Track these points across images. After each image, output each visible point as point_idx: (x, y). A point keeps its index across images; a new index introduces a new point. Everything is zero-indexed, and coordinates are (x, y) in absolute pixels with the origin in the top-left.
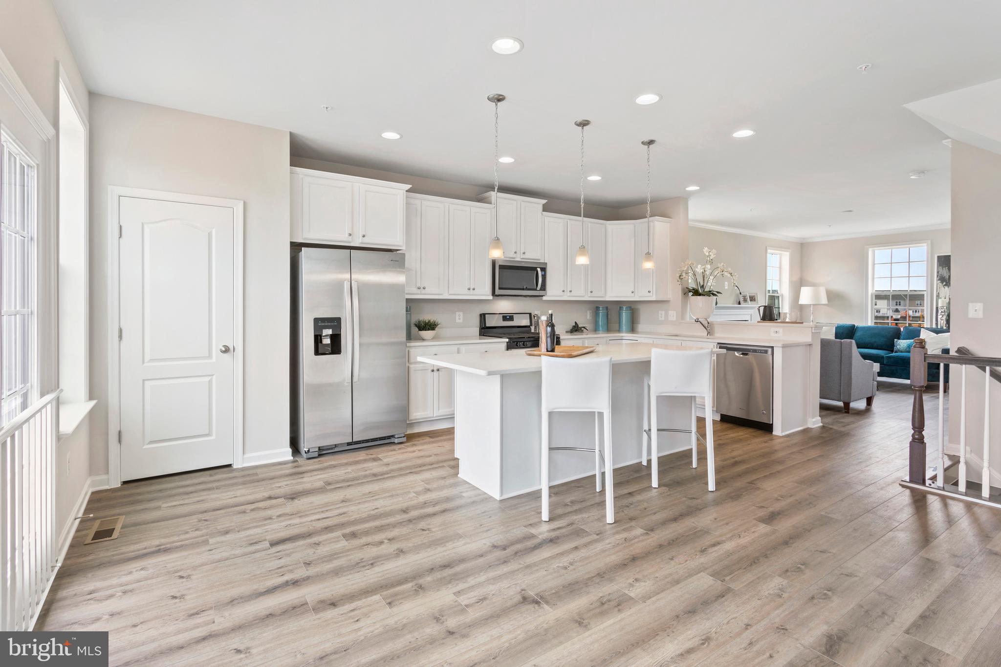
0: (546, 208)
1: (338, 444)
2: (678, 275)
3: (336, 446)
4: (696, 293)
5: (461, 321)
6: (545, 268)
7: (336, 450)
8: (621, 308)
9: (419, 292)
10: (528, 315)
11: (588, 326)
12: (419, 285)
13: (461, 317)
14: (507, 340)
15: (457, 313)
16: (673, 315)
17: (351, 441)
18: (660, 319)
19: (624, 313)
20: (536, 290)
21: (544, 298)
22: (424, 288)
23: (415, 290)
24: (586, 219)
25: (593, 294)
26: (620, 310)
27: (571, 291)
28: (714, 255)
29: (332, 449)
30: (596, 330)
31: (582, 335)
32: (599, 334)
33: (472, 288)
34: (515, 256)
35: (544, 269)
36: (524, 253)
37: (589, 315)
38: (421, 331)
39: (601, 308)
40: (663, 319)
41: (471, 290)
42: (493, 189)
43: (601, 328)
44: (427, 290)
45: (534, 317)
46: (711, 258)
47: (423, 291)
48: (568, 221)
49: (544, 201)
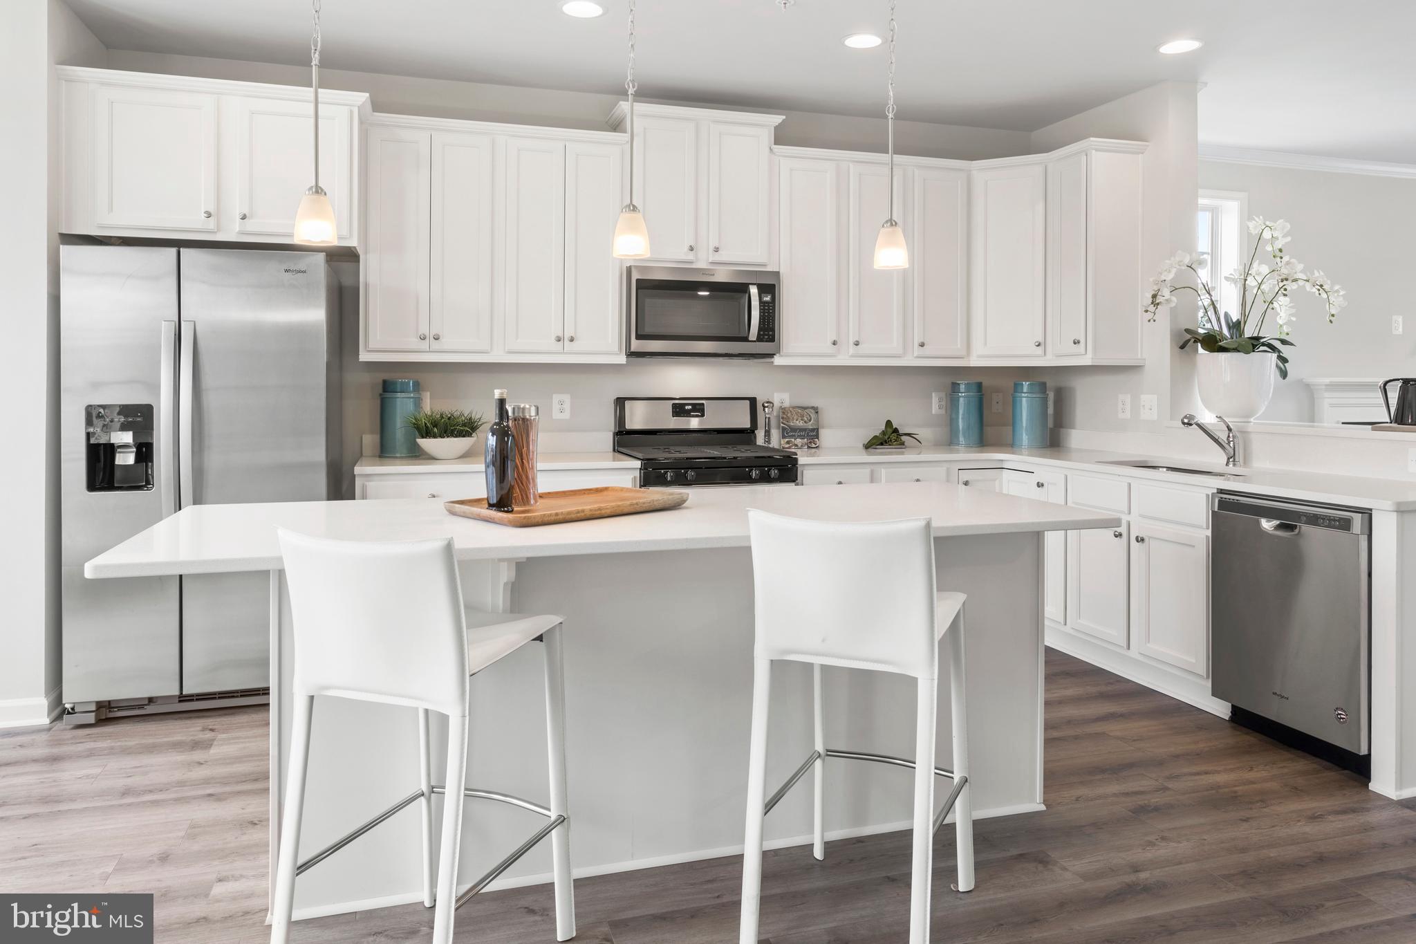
0: (781, 137)
1: (157, 698)
2: (1149, 296)
3: (151, 700)
4: (1212, 343)
5: (566, 415)
6: (773, 286)
7: (150, 709)
8: (1017, 388)
9: (424, 345)
10: (748, 402)
11: (924, 433)
12: (424, 330)
13: (567, 406)
14: (638, 464)
15: (554, 396)
16: (1151, 404)
17: (177, 693)
18: (1121, 416)
19: (1024, 399)
20: (745, 339)
21: (778, 360)
22: (436, 337)
23: (414, 343)
24: (898, 158)
25: (927, 351)
26: (1015, 391)
27: (857, 344)
28: (1284, 236)
29: (141, 707)
30: (950, 442)
31: (902, 453)
32: (957, 452)
33: (567, 336)
34: (691, 257)
35: (769, 289)
36: (717, 250)
37: (936, 405)
38: (423, 437)
39: (962, 387)
40: (1128, 415)
41: (567, 342)
42: (623, 93)
43: (961, 439)
44: (445, 343)
45: (764, 407)
46: (1279, 245)
47: (435, 345)
48: (851, 165)
49: (777, 119)
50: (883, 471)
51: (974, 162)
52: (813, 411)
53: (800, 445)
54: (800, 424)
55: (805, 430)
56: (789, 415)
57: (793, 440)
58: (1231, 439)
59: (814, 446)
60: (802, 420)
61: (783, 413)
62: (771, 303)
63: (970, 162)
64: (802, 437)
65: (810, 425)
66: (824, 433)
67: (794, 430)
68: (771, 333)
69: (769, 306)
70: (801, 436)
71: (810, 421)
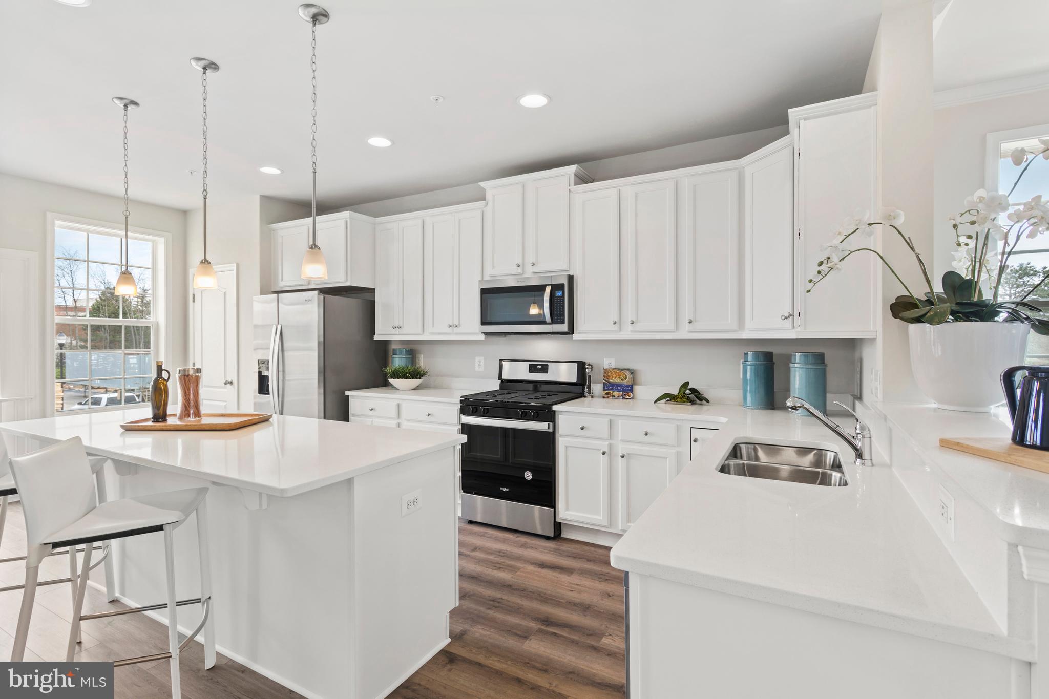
15: (476, 357)
50: (620, 422)
51: (741, 160)
52: (628, 372)
53: (616, 396)
54: (618, 381)
55: (621, 385)
56: (609, 374)
57: (611, 392)
58: (858, 431)
59: (628, 397)
60: (619, 378)
61: (605, 372)
62: (561, 297)
63: (738, 160)
64: (619, 391)
65: (625, 382)
66: (637, 388)
67: (612, 385)
68: (562, 318)
69: (560, 299)
70: (617, 389)
71: (626, 379)
